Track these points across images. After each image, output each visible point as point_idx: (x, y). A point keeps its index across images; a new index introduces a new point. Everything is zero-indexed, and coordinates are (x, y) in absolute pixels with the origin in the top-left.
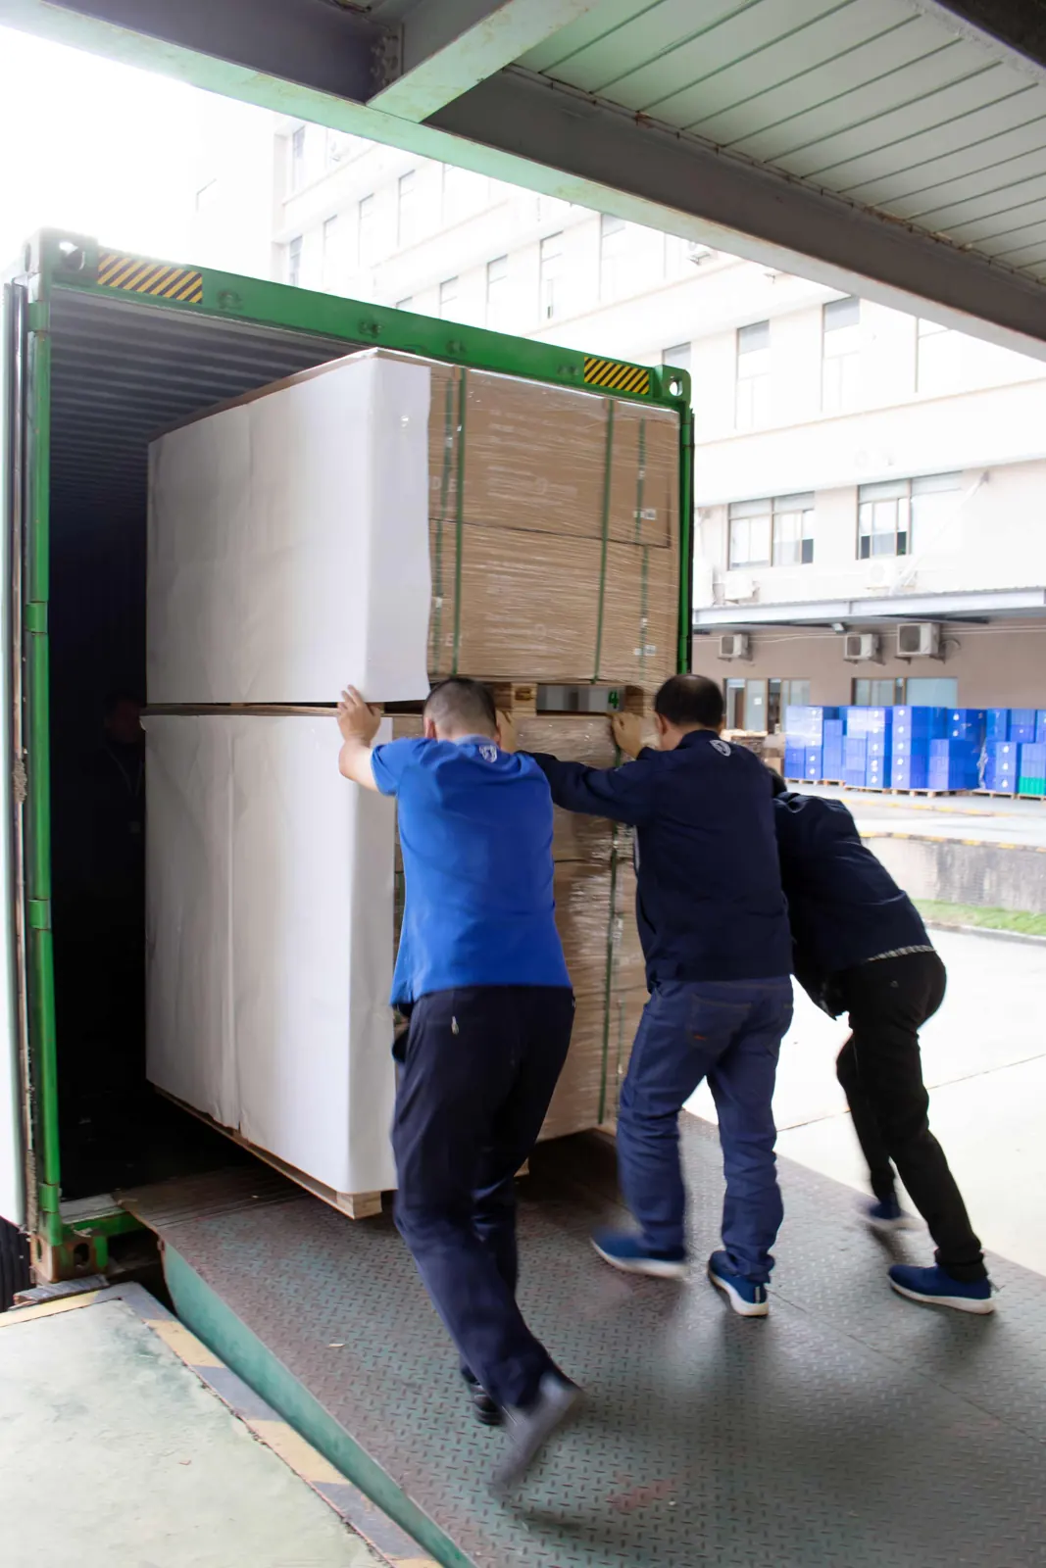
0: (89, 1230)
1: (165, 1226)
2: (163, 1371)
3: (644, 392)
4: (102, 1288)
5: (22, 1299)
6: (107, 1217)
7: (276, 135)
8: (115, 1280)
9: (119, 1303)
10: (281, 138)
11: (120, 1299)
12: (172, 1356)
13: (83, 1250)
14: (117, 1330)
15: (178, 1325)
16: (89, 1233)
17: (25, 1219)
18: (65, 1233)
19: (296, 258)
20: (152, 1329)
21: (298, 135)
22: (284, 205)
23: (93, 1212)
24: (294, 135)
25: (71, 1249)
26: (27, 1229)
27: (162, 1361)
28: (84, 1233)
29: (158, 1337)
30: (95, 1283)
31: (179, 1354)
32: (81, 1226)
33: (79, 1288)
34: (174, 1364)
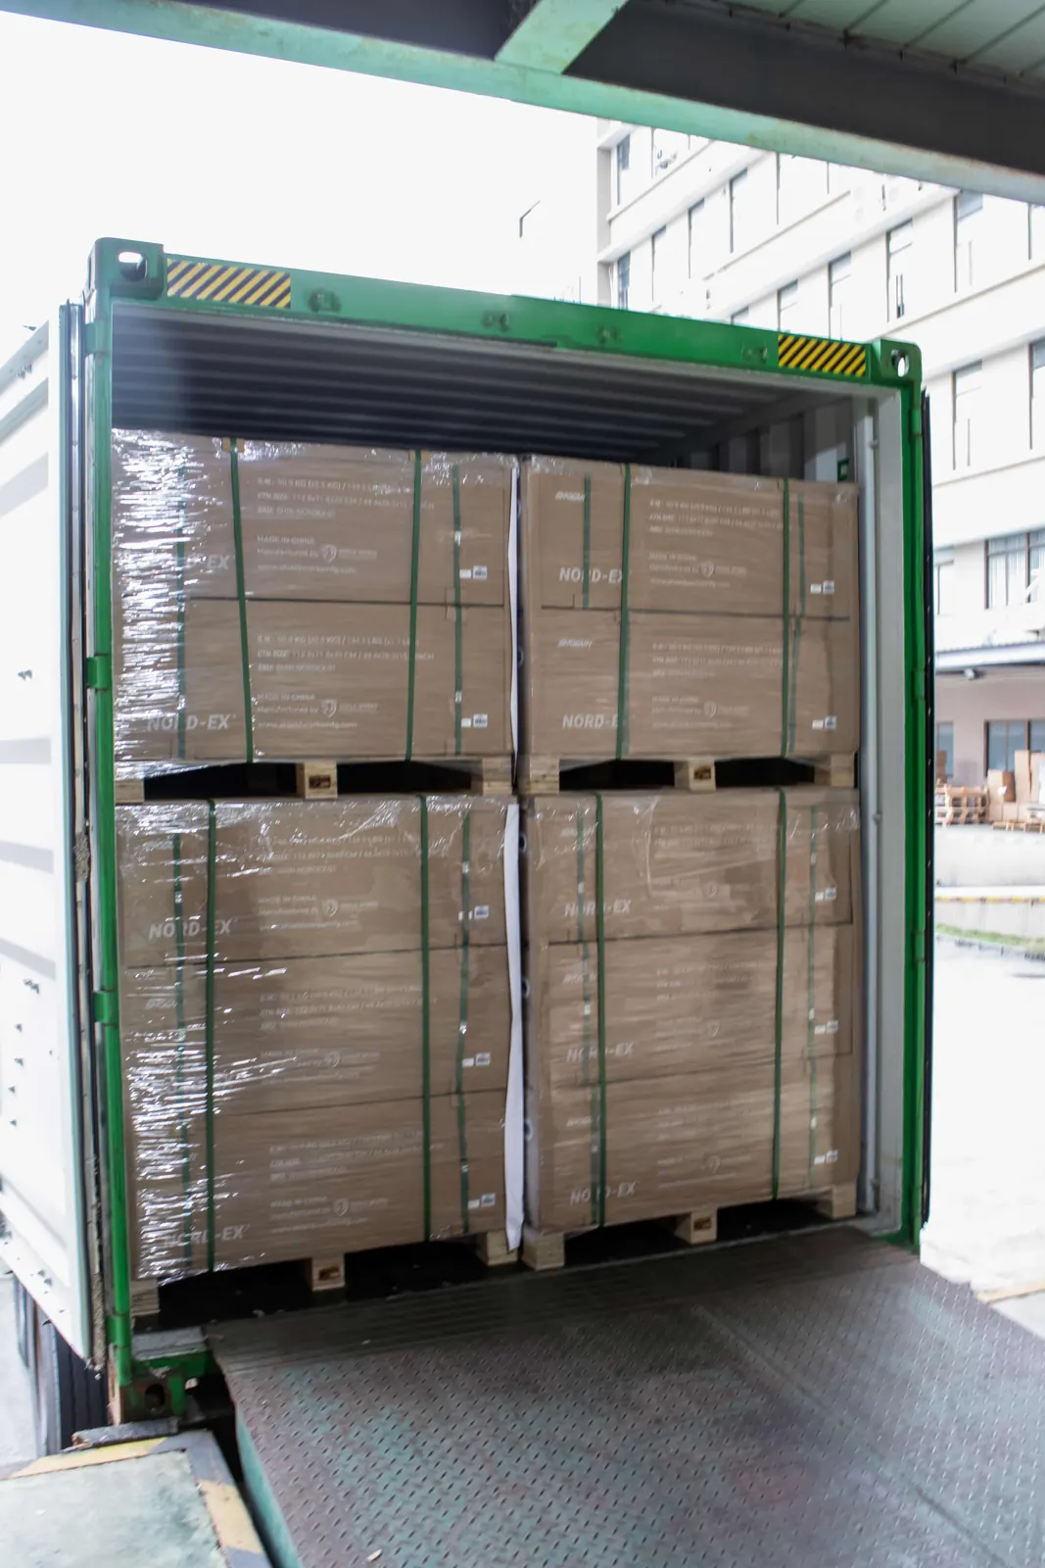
0: (166, 1369)
1: (239, 1373)
2: (189, 1551)
3: (860, 373)
4: (169, 1435)
5: (80, 1441)
6: (188, 1355)
7: (599, 149)
8: (184, 1427)
9: (180, 1456)
10: (604, 152)
11: (183, 1450)
12: (209, 1530)
13: (157, 1390)
14: (163, 1491)
15: (232, 1490)
16: (165, 1373)
17: (91, 1353)
18: (135, 1370)
19: (624, 277)
20: (201, 1493)
21: (623, 146)
22: (610, 222)
23: (172, 1347)
24: (618, 147)
25: (143, 1390)
26: (94, 1363)
27: (197, 1536)
28: (159, 1373)
29: (205, 1504)
30: (162, 1427)
31: (218, 1529)
32: (157, 1363)
33: (143, 1432)
34: (207, 1542)
